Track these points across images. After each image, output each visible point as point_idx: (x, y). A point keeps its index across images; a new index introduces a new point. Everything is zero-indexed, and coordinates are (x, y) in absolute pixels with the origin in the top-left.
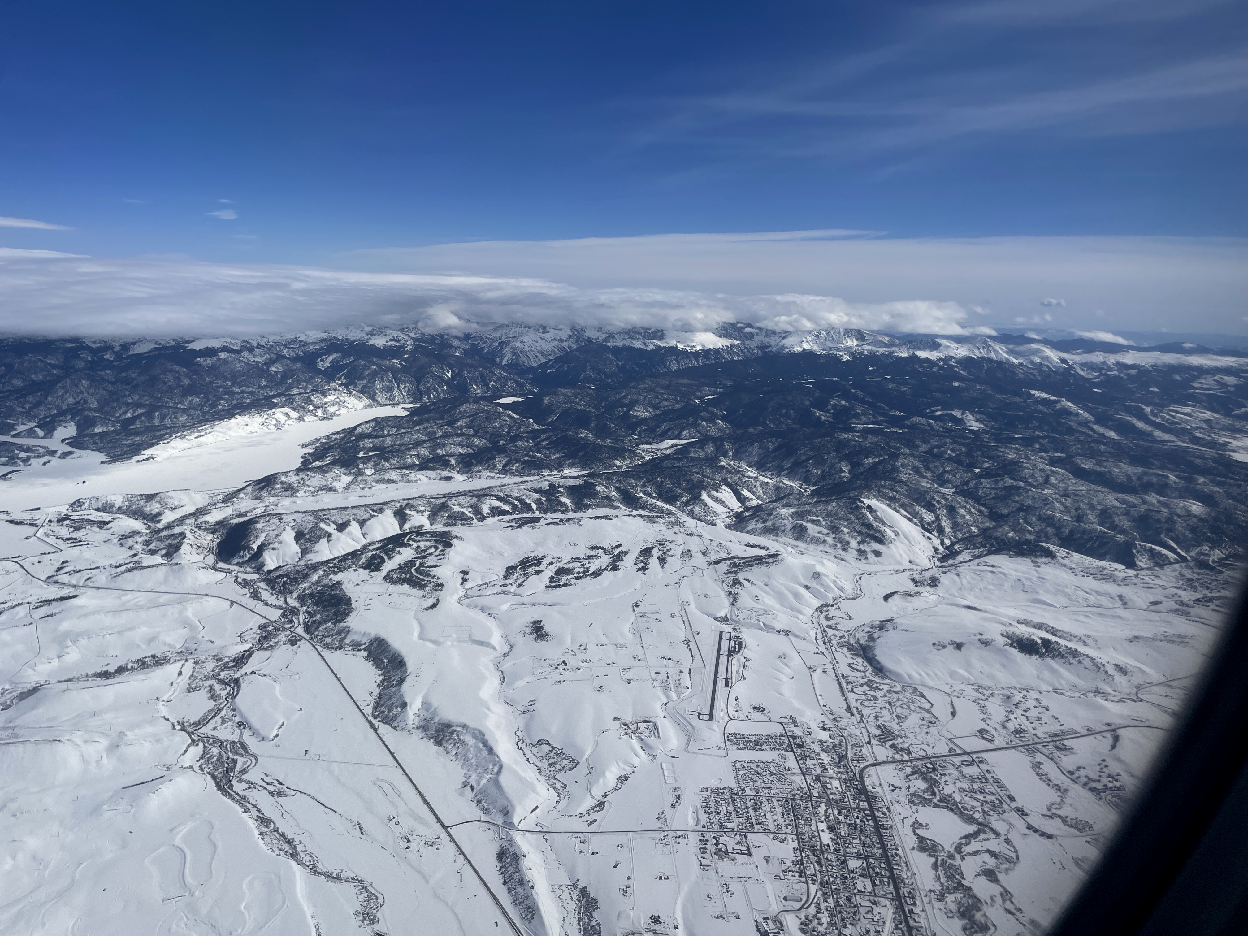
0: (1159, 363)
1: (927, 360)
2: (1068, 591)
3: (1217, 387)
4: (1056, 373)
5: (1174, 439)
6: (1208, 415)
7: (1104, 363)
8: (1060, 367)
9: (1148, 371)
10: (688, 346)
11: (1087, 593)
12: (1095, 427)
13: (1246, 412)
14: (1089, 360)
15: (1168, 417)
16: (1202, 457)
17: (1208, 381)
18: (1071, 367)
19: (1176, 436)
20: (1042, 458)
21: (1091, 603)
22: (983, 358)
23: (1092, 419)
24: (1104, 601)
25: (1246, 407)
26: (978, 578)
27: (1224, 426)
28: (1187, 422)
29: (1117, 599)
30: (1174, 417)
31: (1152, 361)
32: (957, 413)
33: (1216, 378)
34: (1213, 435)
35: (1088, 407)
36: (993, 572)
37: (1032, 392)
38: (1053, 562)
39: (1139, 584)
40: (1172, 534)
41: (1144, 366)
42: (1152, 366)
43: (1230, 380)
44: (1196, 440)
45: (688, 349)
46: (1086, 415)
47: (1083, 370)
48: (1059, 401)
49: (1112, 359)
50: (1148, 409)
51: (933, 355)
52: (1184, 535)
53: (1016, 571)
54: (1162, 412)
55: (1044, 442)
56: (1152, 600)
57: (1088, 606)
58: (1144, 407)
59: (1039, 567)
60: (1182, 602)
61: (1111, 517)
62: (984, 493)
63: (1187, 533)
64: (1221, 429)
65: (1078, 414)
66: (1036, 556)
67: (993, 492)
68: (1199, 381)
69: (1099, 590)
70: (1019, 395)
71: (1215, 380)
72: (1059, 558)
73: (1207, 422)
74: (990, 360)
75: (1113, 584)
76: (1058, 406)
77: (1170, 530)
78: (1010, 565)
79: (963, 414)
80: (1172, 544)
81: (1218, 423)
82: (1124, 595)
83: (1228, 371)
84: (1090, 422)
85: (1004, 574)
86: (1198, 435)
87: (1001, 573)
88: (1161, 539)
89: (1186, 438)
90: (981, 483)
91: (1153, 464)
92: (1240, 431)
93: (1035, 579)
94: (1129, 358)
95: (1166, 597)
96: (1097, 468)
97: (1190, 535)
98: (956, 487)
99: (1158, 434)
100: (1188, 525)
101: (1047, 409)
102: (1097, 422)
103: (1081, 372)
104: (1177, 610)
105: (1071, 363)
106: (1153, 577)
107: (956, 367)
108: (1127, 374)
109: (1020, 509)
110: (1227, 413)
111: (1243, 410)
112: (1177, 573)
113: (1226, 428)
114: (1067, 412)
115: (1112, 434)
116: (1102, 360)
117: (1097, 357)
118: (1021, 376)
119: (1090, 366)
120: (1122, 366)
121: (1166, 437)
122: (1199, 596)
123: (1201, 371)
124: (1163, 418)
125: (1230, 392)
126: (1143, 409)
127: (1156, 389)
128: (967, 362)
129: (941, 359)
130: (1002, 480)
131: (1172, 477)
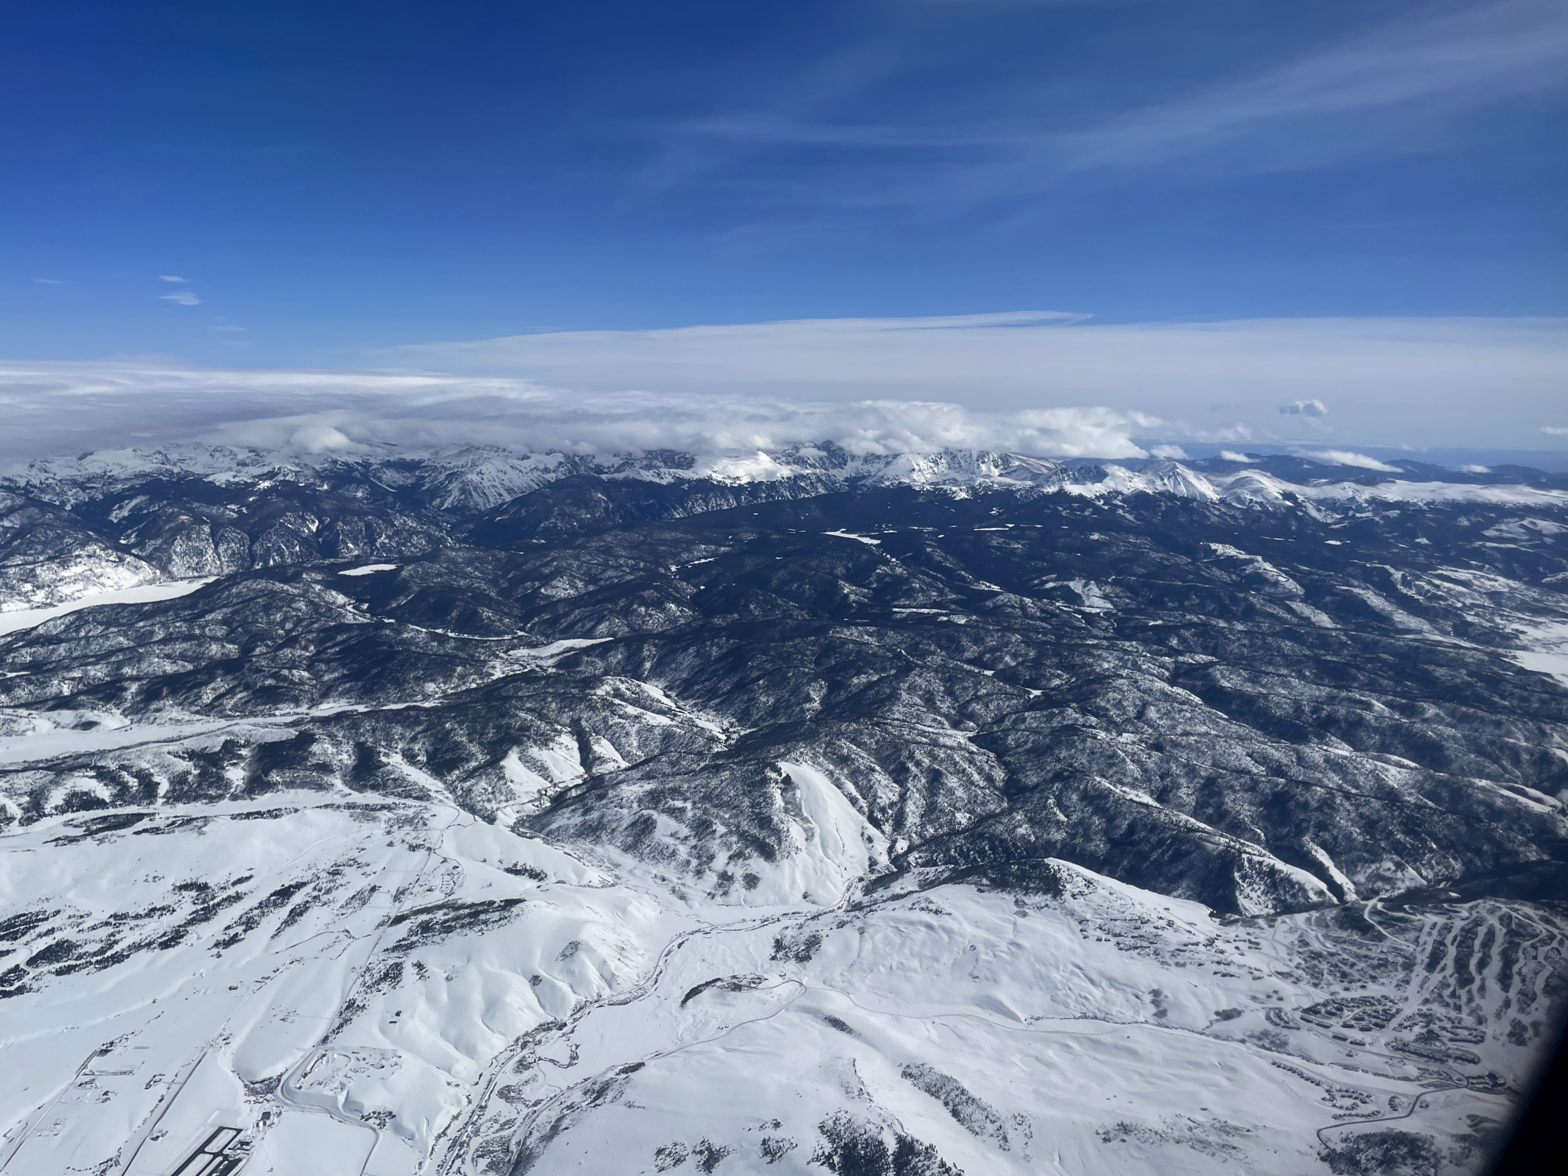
0: (1438, 498)
1: (1081, 498)
2: (1056, 976)
3: (1525, 537)
4: (1272, 515)
5: (1426, 626)
6: (1501, 584)
7: (1353, 499)
8: (1281, 505)
9: (1421, 511)
10: (729, 477)
11: (1092, 981)
12: (1298, 606)
13: (1564, 580)
14: (1330, 495)
15: (1427, 587)
16: (1456, 663)
17: (1511, 527)
18: (1298, 505)
19: (1431, 622)
20: (1162, 666)
21: (1092, 1009)
22: (1161, 494)
23: (1301, 591)
24: (1120, 1005)
25: (1563, 569)
26: (898, 940)
27: (1523, 602)
28: (1458, 596)
29: (1148, 998)
30: (1437, 587)
31: (1429, 497)
32: (1076, 585)
33: (1525, 523)
34: (1498, 620)
35: (1299, 571)
36: (929, 927)
37: (1214, 546)
38: (1053, 904)
39: (1208, 965)
40: (1326, 835)
41: (1415, 504)
42: (1427, 504)
43: (1547, 526)
44: (1463, 629)
45: (728, 482)
46: (1291, 585)
47: (1319, 510)
48: (1251, 561)
49: (1365, 494)
50: (1398, 575)
51: (1090, 490)
52: (1349, 837)
53: (976, 924)
54: (1419, 578)
55: (1187, 634)
56: (1225, 1006)
57: (1085, 1016)
58: (1392, 570)
59: (1024, 915)
60: (1279, 1012)
61: (1220, 794)
62: (1016, 741)
63: (1356, 831)
64: (1514, 609)
65: (1276, 583)
66: (1027, 891)
67: (1032, 738)
68: (1497, 527)
69: (1119, 975)
70: (1190, 551)
71: (1522, 526)
72: (1067, 895)
73: (1494, 595)
74: (1172, 497)
75: (1151, 960)
76: (1249, 570)
77: (1322, 826)
78: (973, 907)
79: (1085, 585)
80: (1322, 856)
81: (1512, 598)
82: (1166, 992)
83: (1547, 512)
84: (1292, 597)
85: (949, 932)
86: (1469, 619)
87: (944, 929)
88: (1302, 846)
89: (1448, 626)
90: (1024, 720)
91: (1355, 679)
92: (1547, 611)
93: (1004, 946)
94: (1393, 492)
95: (1254, 998)
96: (1248, 688)
97: (1360, 838)
98: (982, 727)
99: (1401, 617)
100: (1361, 815)
101: (1229, 574)
102: (1305, 600)
103: (1314, 513)
104: (1265, 1034)
105: (1301, 498)
106: (1244, 946)
107: (1122, 507)
108: (1384, 517)
109: (1058, 777)
110: (1534, 581)
111: (1561, 576)
112: (1294, 937)
113: (1524, 607)
114: (1259, 580)
115: (1323, 620)
116: (1350, 494)
117: (1344, 491)
118: (1214, 519)
119: (1331, 505)
120: (1379, 505)
121: (1413, 622)
122: (1320, 996)
123: (1502, 512)
124: (1420, 590)
125: (1544, 545)
126: (1391, 575)
127: (1424, 541)
128: (1138, 500)
129: (1102, 496)
130: (1061, 713)
131: (1378, 706)
